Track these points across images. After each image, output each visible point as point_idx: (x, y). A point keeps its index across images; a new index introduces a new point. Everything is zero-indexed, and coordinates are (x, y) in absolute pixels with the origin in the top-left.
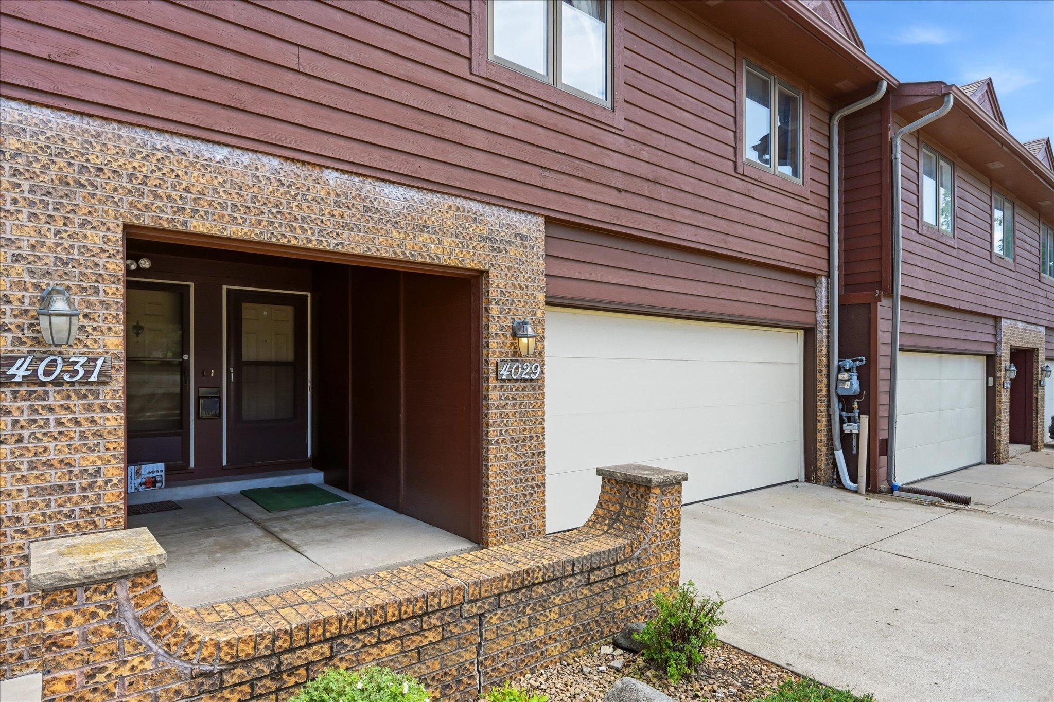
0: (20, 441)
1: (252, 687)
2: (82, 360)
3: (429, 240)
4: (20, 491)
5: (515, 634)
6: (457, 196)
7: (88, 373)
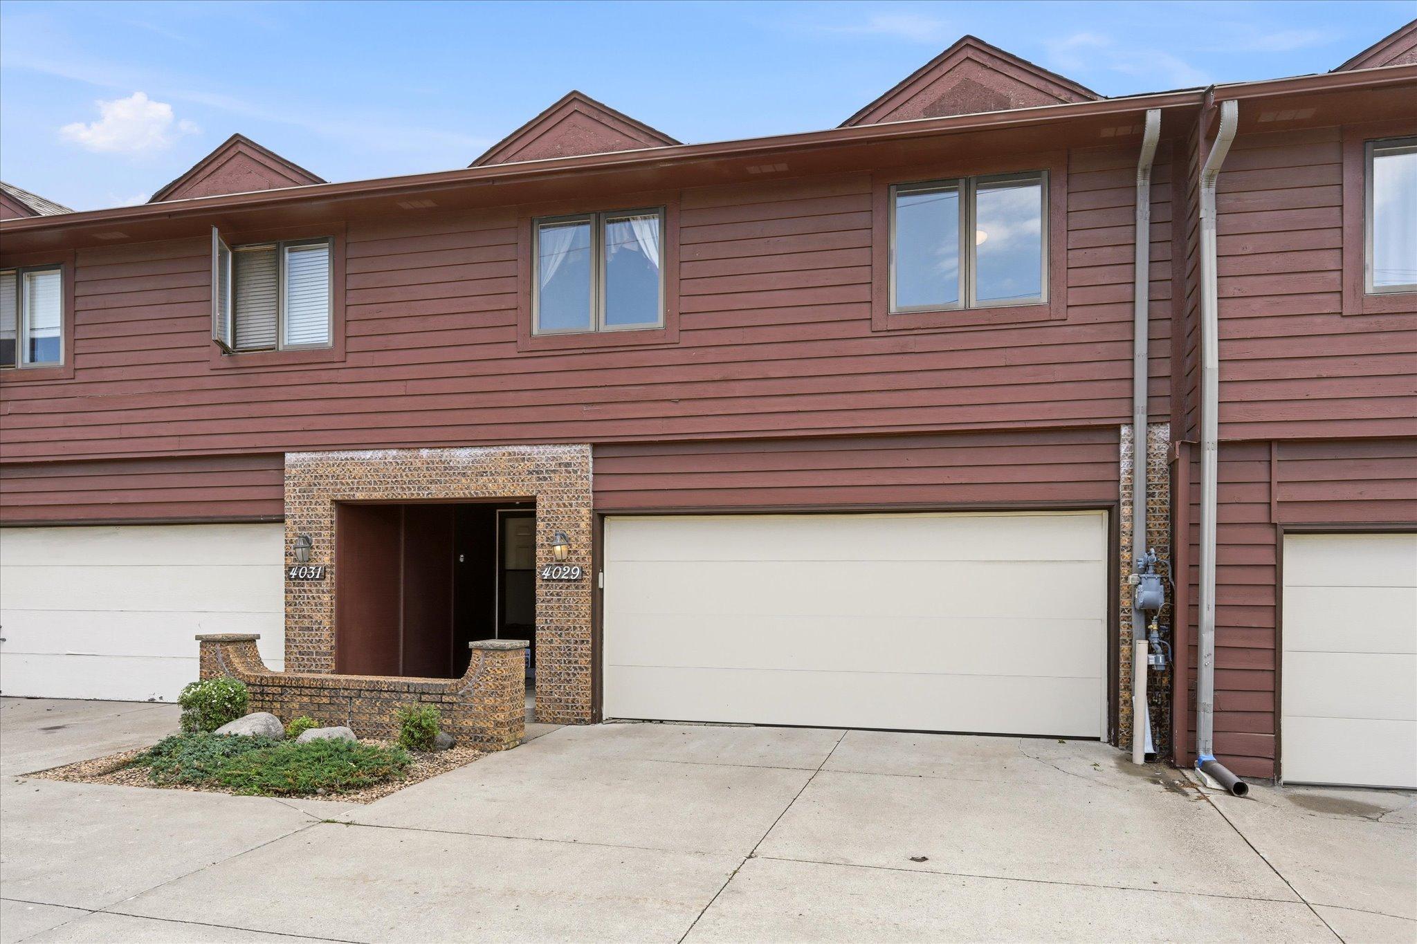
0: (295, 605)
1: (254, 695)
2: (314, 568)
3: (488, 481)
4: (296, 628)
5: (370, 715)
6: (509, 445)
7: (316, 574)
